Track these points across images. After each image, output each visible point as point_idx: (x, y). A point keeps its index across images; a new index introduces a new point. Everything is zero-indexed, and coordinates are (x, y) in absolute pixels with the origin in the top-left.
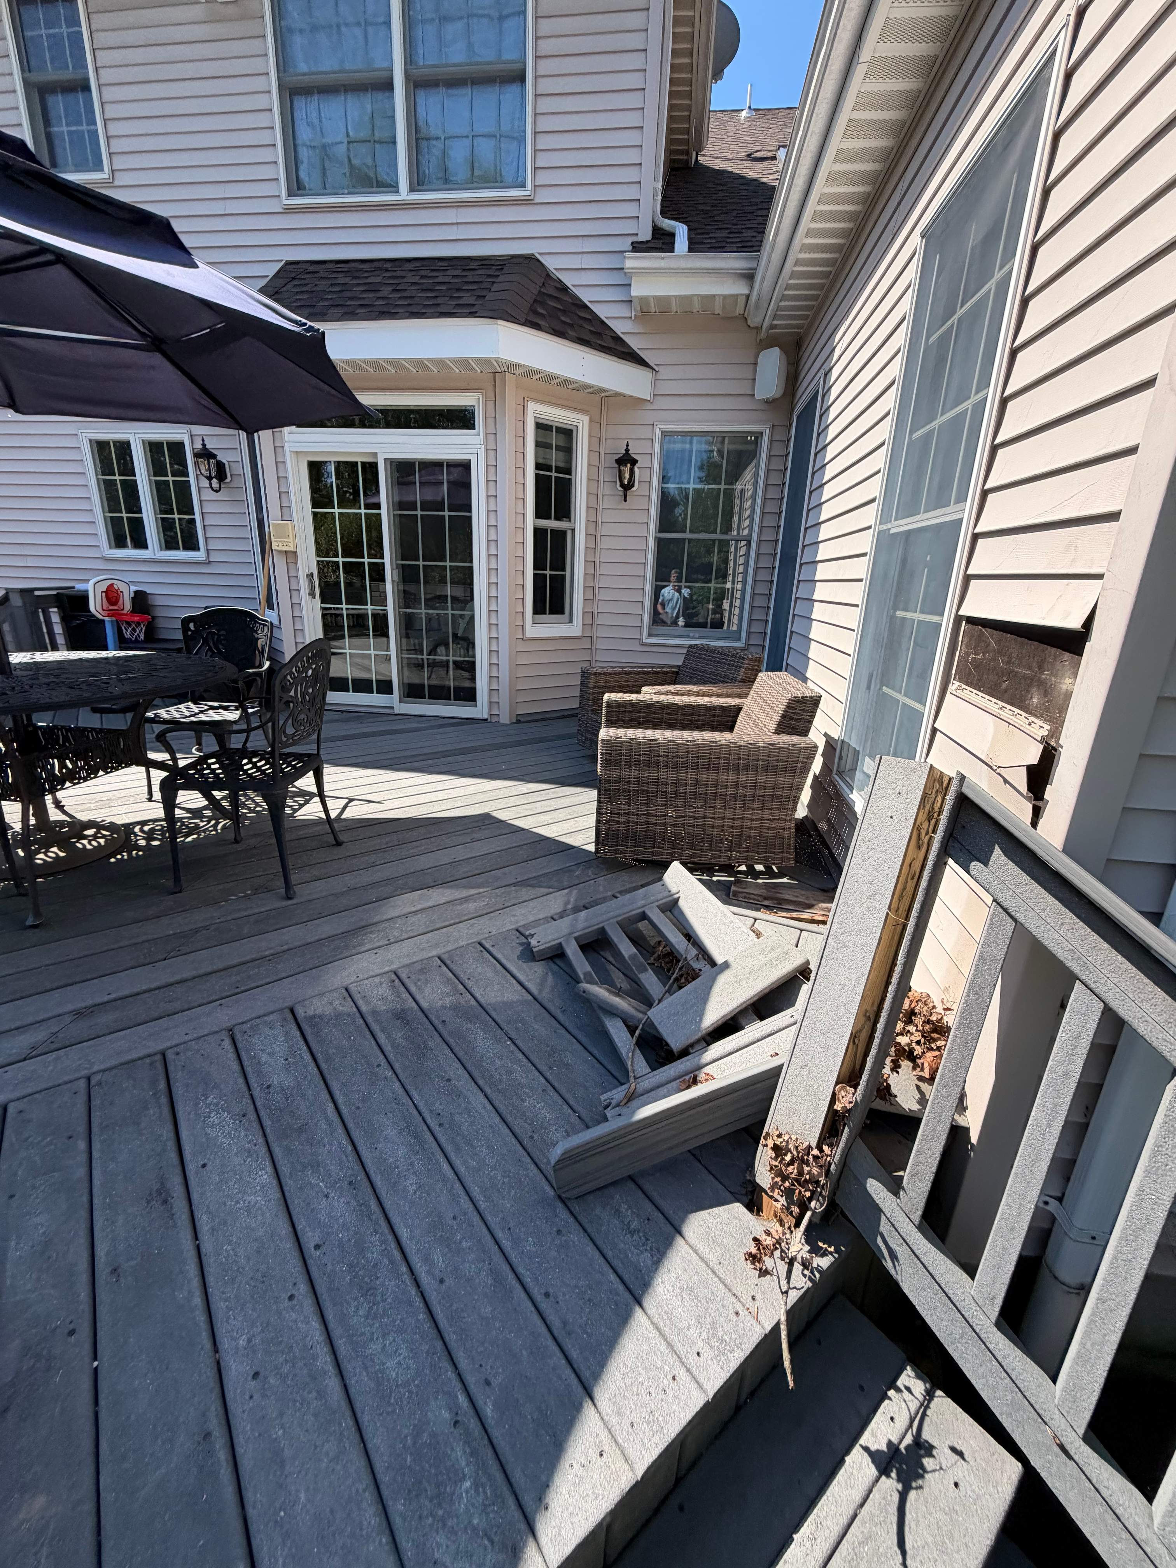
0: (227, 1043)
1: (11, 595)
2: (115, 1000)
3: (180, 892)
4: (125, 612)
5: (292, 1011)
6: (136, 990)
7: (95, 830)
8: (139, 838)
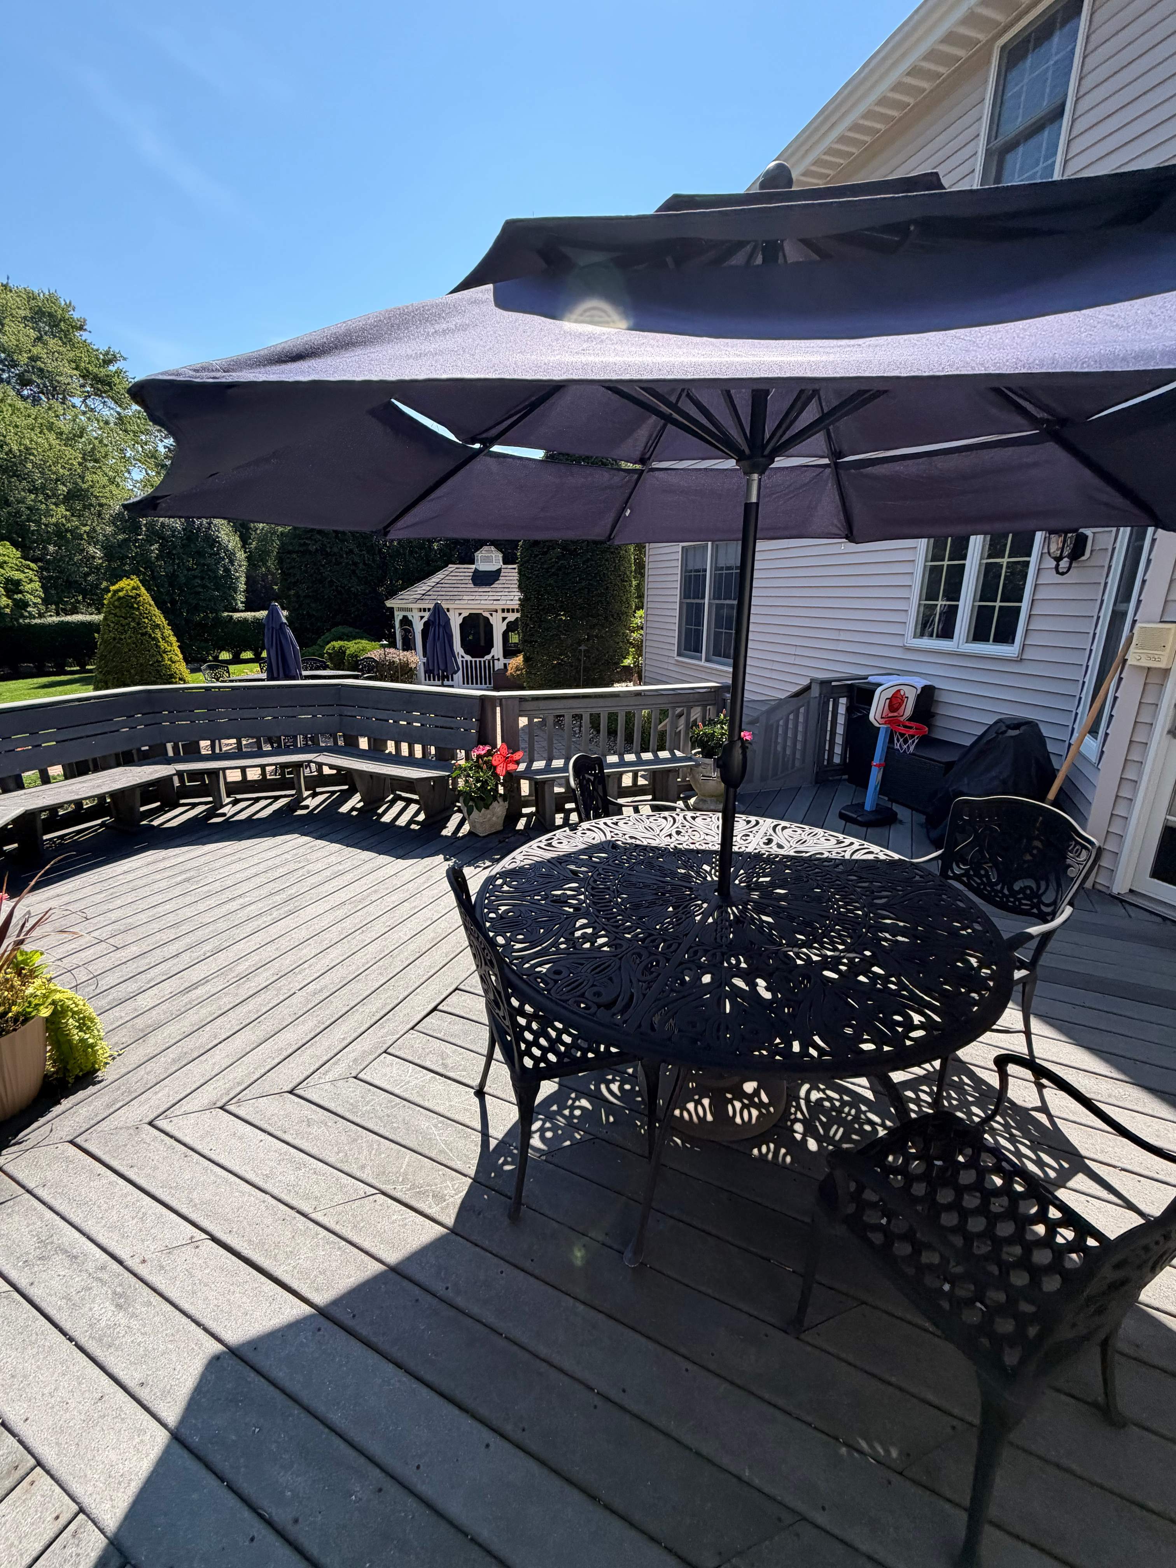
1: (813, 686)
4: (902, 719)
7: (755, 1085)
8: (799, 1116)
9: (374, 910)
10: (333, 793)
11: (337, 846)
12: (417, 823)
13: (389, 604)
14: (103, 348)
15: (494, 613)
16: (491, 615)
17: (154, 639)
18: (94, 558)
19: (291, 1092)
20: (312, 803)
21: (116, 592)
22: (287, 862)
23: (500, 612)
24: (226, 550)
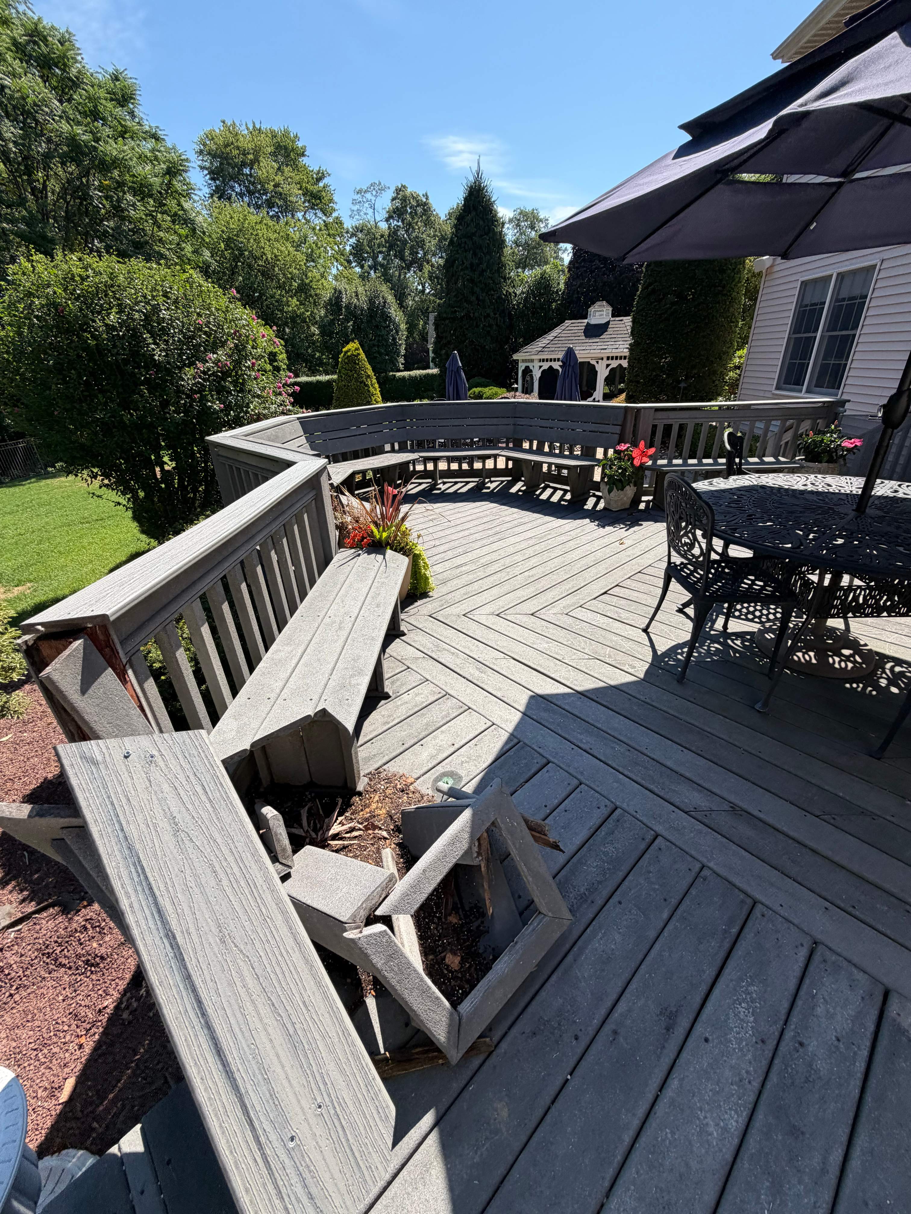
0: (803, 953)
2: (760, 820)
3: (879, 759)
5: (886, 995)
6: (779, 826)
7: (851, 652)
8: (884, 675)
9: (552, 543)
10: (502, 482)
11: (515, 510)
12: (566, 501)
13: (515, 357)
14: (316, 169)
15: (600, 361)
16: (597, 362)
17: (367, 385)
18: (314, 334)
19: (532, 615)
20: (492, 486)
21: (346, 352)
22: (487, 516)
23: (605, 359)
24: (394, 323)
